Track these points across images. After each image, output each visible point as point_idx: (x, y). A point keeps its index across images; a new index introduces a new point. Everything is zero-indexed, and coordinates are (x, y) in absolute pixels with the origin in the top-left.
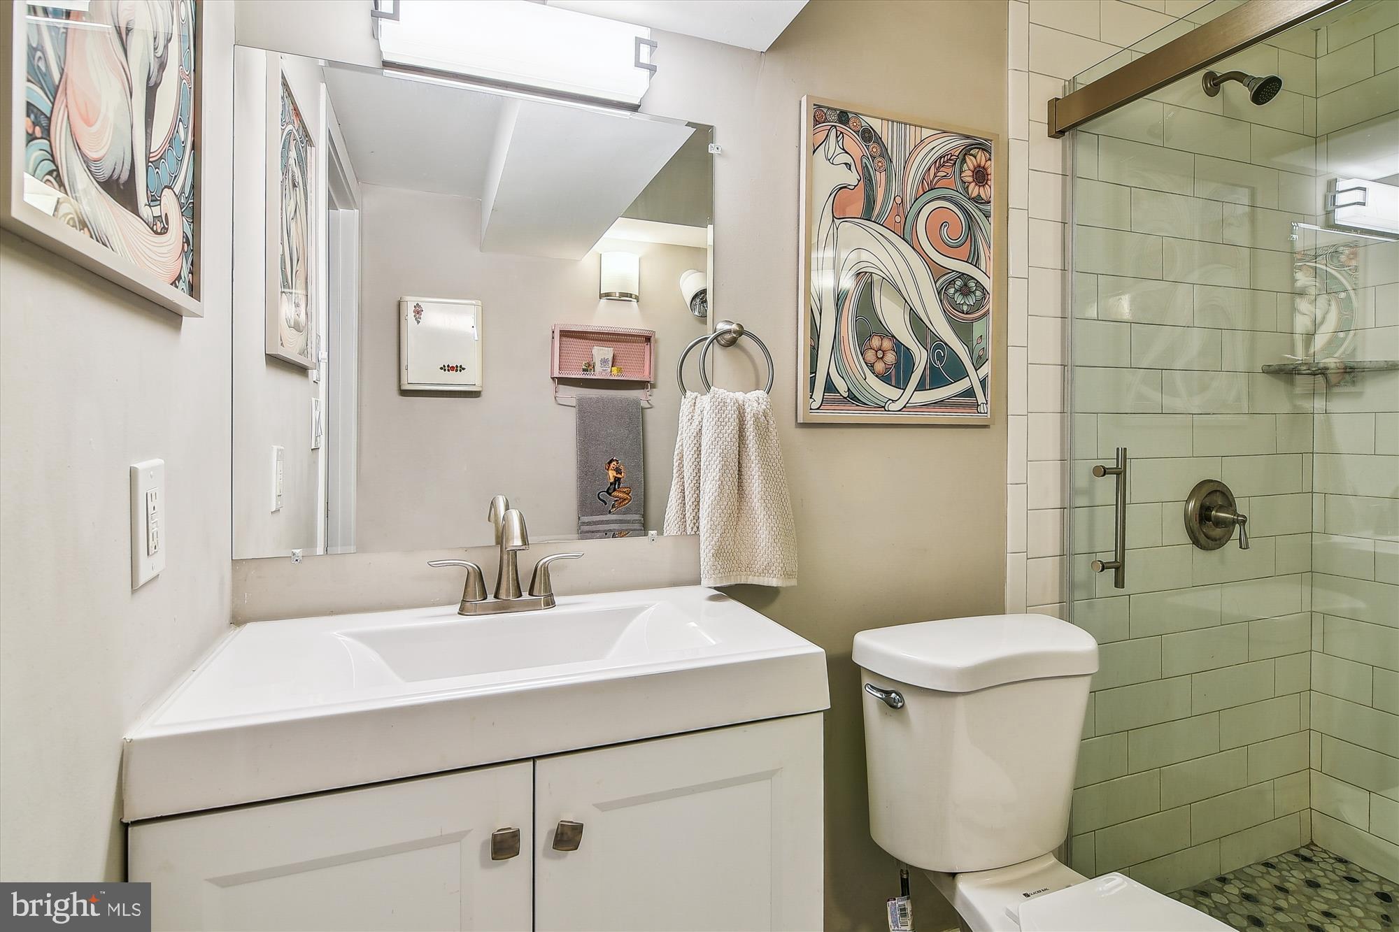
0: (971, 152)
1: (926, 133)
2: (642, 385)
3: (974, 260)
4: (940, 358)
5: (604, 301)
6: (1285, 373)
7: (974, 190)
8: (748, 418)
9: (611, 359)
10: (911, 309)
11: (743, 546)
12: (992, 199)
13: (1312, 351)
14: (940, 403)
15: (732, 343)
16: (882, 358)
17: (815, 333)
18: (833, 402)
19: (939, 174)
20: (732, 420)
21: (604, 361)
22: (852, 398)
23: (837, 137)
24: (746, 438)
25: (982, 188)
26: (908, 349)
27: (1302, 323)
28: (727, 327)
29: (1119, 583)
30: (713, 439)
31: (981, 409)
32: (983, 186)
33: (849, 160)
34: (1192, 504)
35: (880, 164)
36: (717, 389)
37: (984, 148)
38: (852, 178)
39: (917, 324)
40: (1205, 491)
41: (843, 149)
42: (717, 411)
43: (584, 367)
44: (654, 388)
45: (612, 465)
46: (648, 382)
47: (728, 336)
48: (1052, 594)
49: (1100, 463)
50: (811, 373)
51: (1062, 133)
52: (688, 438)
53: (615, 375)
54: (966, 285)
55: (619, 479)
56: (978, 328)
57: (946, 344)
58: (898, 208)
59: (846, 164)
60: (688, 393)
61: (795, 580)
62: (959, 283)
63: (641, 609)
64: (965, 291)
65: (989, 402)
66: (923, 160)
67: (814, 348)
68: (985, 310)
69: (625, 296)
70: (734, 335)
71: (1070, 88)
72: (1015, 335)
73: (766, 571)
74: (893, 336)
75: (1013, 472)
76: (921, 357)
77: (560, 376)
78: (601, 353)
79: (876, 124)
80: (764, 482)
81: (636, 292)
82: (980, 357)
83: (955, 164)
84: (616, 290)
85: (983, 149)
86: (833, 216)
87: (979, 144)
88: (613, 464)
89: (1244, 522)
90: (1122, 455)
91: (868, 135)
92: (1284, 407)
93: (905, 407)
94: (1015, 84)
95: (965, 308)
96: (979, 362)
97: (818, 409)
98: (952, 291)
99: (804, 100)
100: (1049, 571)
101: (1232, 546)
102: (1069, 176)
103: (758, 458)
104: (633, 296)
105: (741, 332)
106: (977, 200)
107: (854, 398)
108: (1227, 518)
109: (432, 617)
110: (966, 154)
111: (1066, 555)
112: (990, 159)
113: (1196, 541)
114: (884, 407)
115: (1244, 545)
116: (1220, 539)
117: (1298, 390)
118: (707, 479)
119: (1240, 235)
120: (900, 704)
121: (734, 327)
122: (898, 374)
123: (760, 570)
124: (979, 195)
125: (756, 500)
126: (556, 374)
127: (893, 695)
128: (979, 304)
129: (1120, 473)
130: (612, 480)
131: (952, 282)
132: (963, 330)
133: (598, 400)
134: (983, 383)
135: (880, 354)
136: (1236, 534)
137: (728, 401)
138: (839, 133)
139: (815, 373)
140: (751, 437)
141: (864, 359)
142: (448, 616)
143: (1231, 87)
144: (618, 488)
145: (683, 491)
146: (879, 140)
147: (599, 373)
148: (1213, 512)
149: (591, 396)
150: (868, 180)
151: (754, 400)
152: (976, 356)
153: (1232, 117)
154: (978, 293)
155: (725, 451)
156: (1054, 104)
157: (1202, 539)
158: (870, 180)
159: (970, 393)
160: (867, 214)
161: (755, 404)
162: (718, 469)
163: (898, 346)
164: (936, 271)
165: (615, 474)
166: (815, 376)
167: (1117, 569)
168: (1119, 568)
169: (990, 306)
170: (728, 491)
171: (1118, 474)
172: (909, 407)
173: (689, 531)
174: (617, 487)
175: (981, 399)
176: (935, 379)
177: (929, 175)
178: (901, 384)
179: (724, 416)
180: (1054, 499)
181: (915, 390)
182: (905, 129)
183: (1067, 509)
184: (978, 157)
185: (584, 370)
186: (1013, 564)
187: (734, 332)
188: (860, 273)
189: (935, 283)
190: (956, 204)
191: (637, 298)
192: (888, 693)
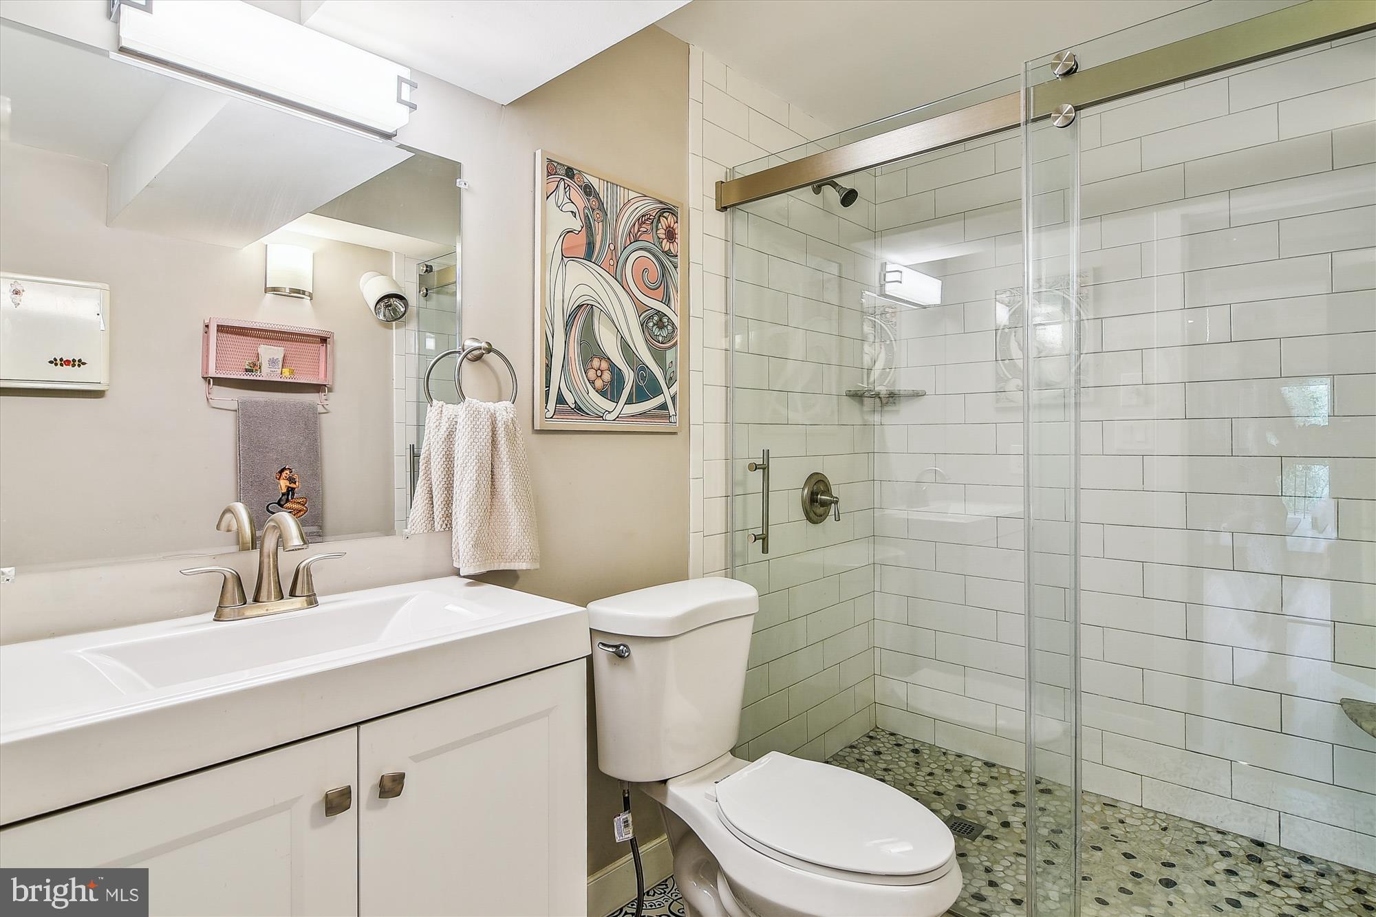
0: (664, 214)
1: (632, 195)
2: (318, 388)
3: (667, 301)
4: (643, 378)
5: (269, 296)
6: (857, 396)
7: (666, 245)
8: (500, 425)
9: (281, 359)
10: (622, 337)
11: (496, 537)
12: (679, 254)
13: (872, 379)
14: (642, 415)
15: (479, 358)
16: (600, 376)
17: (549, 354)
18: (562, 412)
19: (641, 229)
20: (486, 427)
21: (273, 362)
22: (578, 409)
23: (565, 189)
24: (498, 443)
25: (671, 244)
26: (620, 370)
27: (867, 360)
28: (476, 345)
29: (765, 550)
30: (469, 443)
31: (672, 419)
32: (673, 243)
33: (575, 210)
34: (806, 491)
35: (598, 215)
36: (470, 399)
37: (674, 214)
38: (577, 224)
39: (626, 348)
40: (813, 481)
41: (570, 199)
42: (472, 419)
43: (247, 367)
44: (331, 392)
45: (284, 474)
46: (325, 385)
47: (477, 353)
48: (720, 563)
49: (752, 461)
50: (546, 387)
51: (725, 208)
52: (436, 443)
53: (286, 377)
54: (661, 321)
55: (293, 489)
56: (670, 355)
57: (647, 367)
58: (612, 253)
59: (572, 212)
60: (435, 402)
61: (538, 564)
62: (656, 318)
63: (405, 600)
64: (660, 325)
65: (677, 414)
66: (630, 217)
67: (548, 366)
68: (676, 340)
69: (297, 293)
70: (484, 352)
71: (730, 176)
72: (695, 363)
73: (517, 557)
74: (609, 359)
75: (694, 471)
76: (629, 376)
77: (217, 376)
78: (269, 353)
79: (595, 182)
80: (514, 480)
81: (309, 289)
82: (671, 378)
83: (652, 222)
84: (287, 285)
85: (672, 214)
86: (562, 255)
87: (669, 209)
88: (286, 474)
89: (837, 502)
90: (766, 454)
91: (588, 190)
92: (857, 420)
93: (618, 417)
94: (694, 165)
95: (660, 339)
96: (670, 382)
97: (551, 418)
98: (651, 324)
99: (539, 153)
100: (718, 544)
101: (830, 519)
102: (730, 242)
103: (509, 460)
104: (306, 293)
105: (490, 350)
106: (668, 253)
107: (580, 409)
108: (828, 500)
109: (186, 626)
110: (660, 216)
111: (730, 532)
112: (677, 222)
113: (809, 519)
114: (602, 417)
115: (838, 519)
116: (824, 514)
117: (865, 409)
118: (464, 479)
119: (832, 296)
120: (627, 654)
121: (484, 345)
122: (612, 390)
123: (512, 557)
124: (670, 249)
125: (508, 496)
126: (212, 373)
127: (622, 648)
128: (671, 335)
129: (765, 468)
130: (284, 490)
131: (651, 317)
132: (659, 357)
133: (266, 404)
134: (673, 398)
135: (599, 373)
136: (832, 512)
137: (482, 410)
138: (566, 185)
139: (549, 387)
140: (503, 442)
141: (587, 376)
142: (205, 624)
143: (827, 189)
144: (292, 499)
145: (431, 492)
146: (597, 196)
147: (266, 374)
148: (819, 496)
149: (258, 399)
150: (588, 227)
151: (503, 410)
152: (668, 377)
153: (828, 211)
154: (669, 327)
155: (481, 455)
156: (720, 185)
157: (812, 515)
158: (591, 227)
159: (664, 407)
160: (589, 256)
161: (505, 413)
162: (474, 470)
163: (613, 367)
164: (640, 308)
165: (288, 484)
166: (549, 390)
167: (763, 539)
168: (764, 538)
169: (678, 338)
170: (484, 489)
171: (764, 469)
172: (621, 417)
173: (437, 527)
174: (290, 498)
175: (672, 412)
176: (640, 395)
177: (634, 228)
178: (615, 398)
179: (478, 423)
180: (721, 491)
181: (625, 404)
182: (617, 188)
183: (729, 497)
184: (669, 219)
185: (247, 370)
186: (694, 541)
187: (484, 349)
188: (583, 305)
189: (639, 317)
190: (654, 255)
191: (310, 295)
192: (617, 647)
